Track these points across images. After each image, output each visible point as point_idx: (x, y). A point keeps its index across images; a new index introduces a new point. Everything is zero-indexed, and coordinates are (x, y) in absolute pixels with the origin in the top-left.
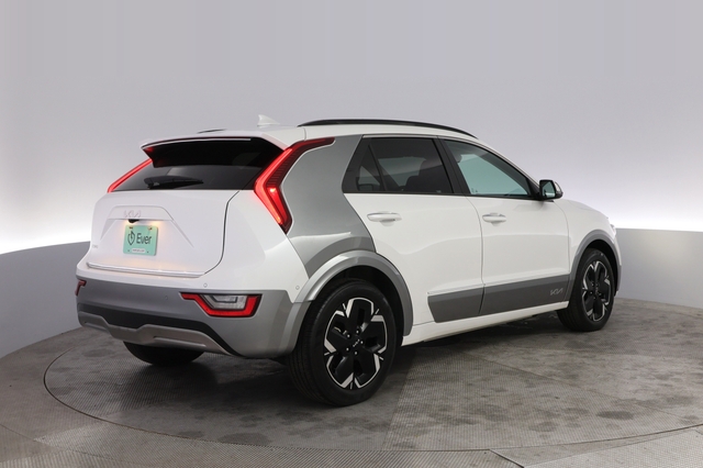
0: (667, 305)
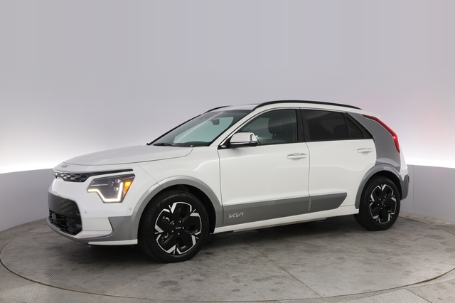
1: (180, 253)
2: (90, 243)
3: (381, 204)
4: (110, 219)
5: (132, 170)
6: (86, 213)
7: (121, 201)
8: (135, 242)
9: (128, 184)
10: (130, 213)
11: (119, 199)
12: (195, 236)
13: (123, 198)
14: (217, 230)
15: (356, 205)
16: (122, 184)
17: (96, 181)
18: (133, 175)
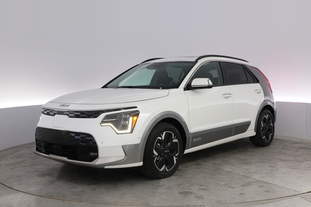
0: (287, 137)
1: (167, 171)
2: (106, 167)
3: (266, 128)
4: (123, 147)
5: (136, 107)
6: (102, 143)
7: (131, 132)
8: (141, 164)
9: (135, 118)
10: (138, 141)
11: (129, 130)
12: (176, 157)
13: (132, 130)
14: (186, 151)
15: (255, 129)
16: (131, 118)
17: (107, 117)
18: (138, 111)
